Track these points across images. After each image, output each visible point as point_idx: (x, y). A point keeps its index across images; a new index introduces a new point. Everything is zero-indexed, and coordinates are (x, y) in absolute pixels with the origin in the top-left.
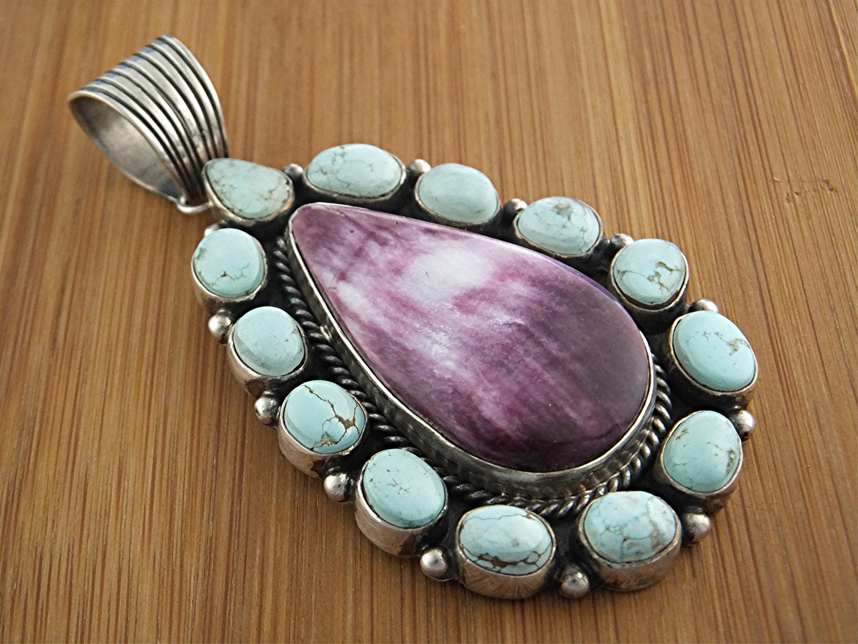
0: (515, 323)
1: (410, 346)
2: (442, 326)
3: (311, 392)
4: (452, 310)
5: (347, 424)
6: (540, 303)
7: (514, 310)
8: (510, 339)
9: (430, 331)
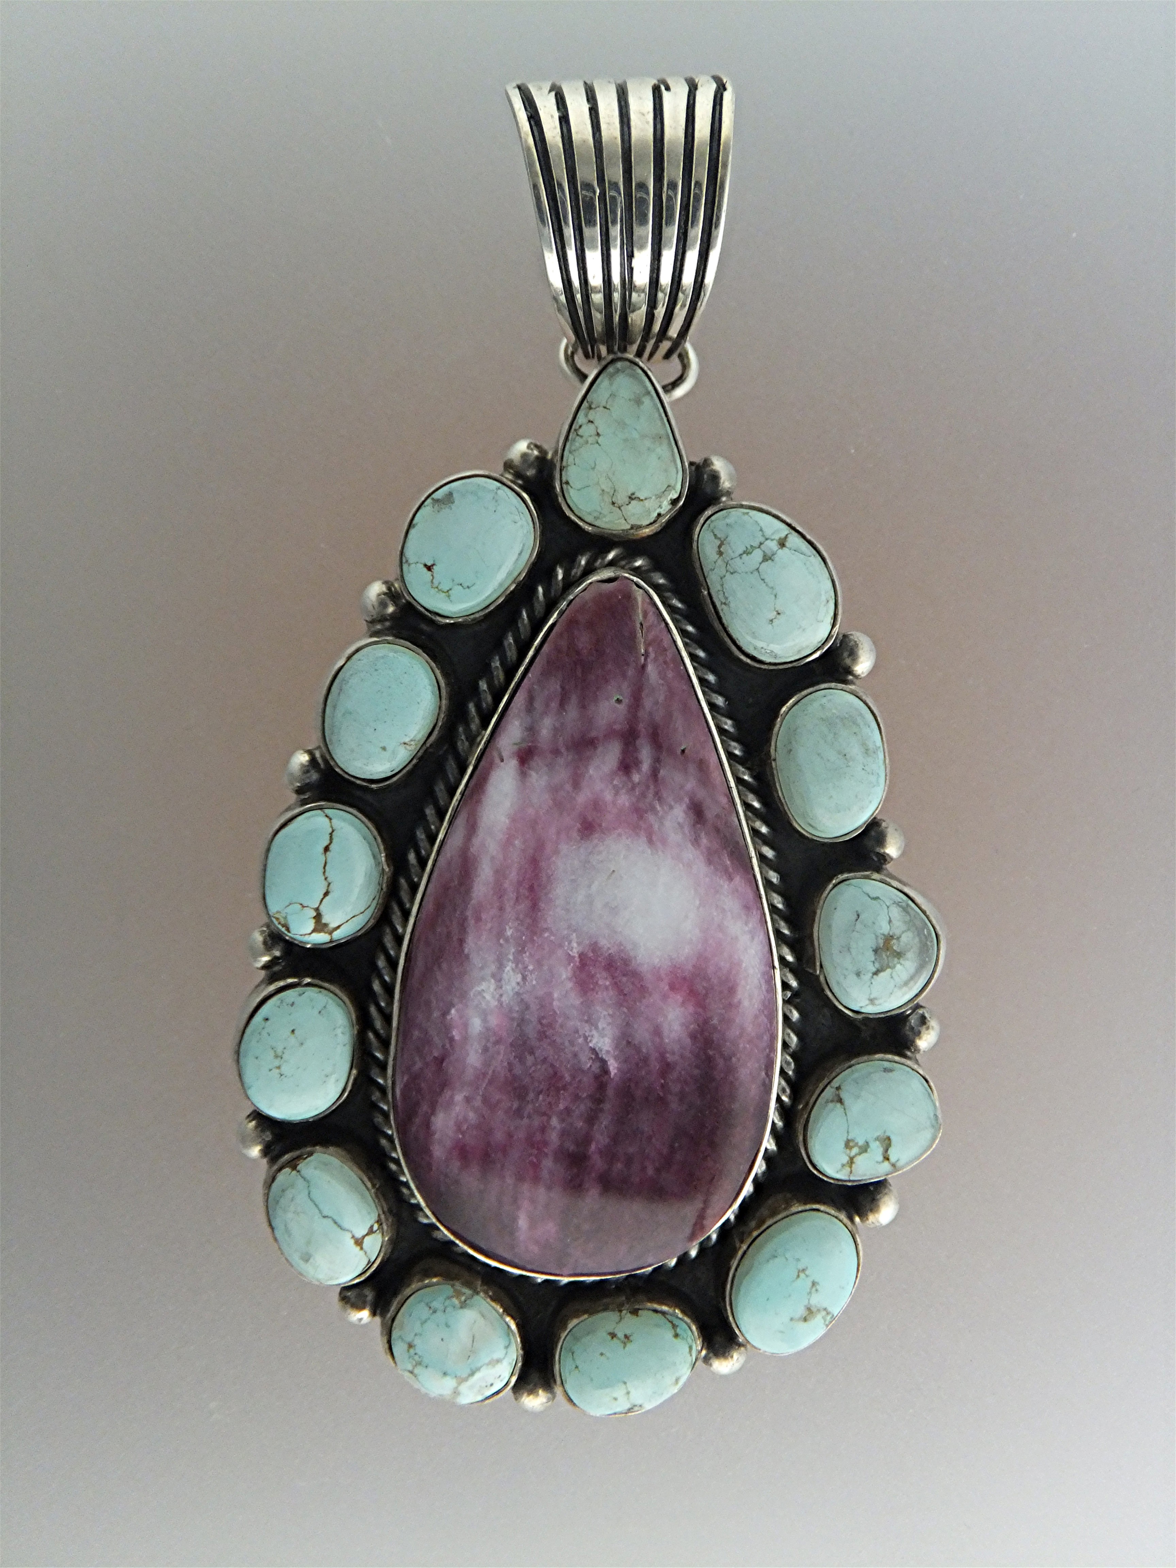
0: (604, 1062)
1: (471, 945)
2: (531, 967)
5: (324, 931)
7: (629, 1043)
8: (573, 1077)
9: (511, 957)
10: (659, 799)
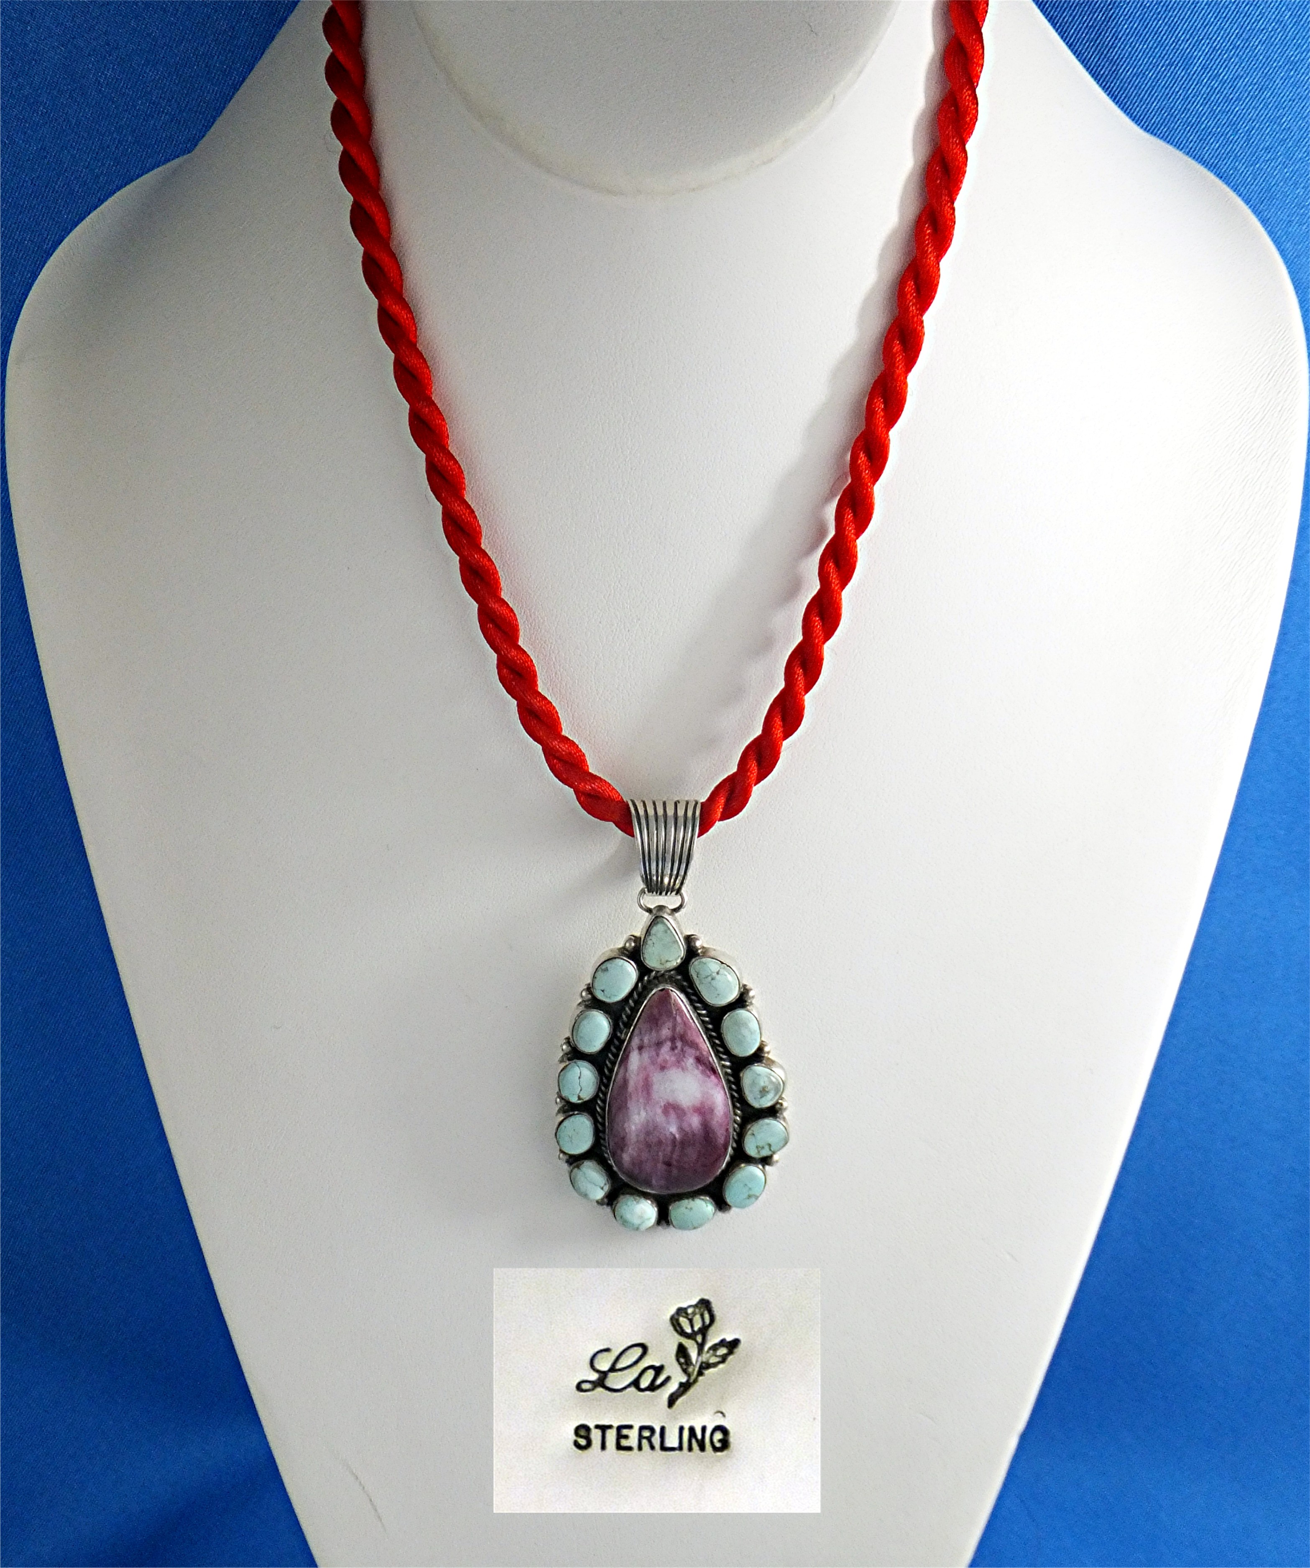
0: (674, 1136)
1: (629, 1105)
2: (649, 1110)
3: (579, 1078)
4: (661, 1106)
5: (579, 1098)
6: (694, 1135)
7: (681, 1129)
8: (665, 1141)
9: (642, 1108)
10: (684, 1057)
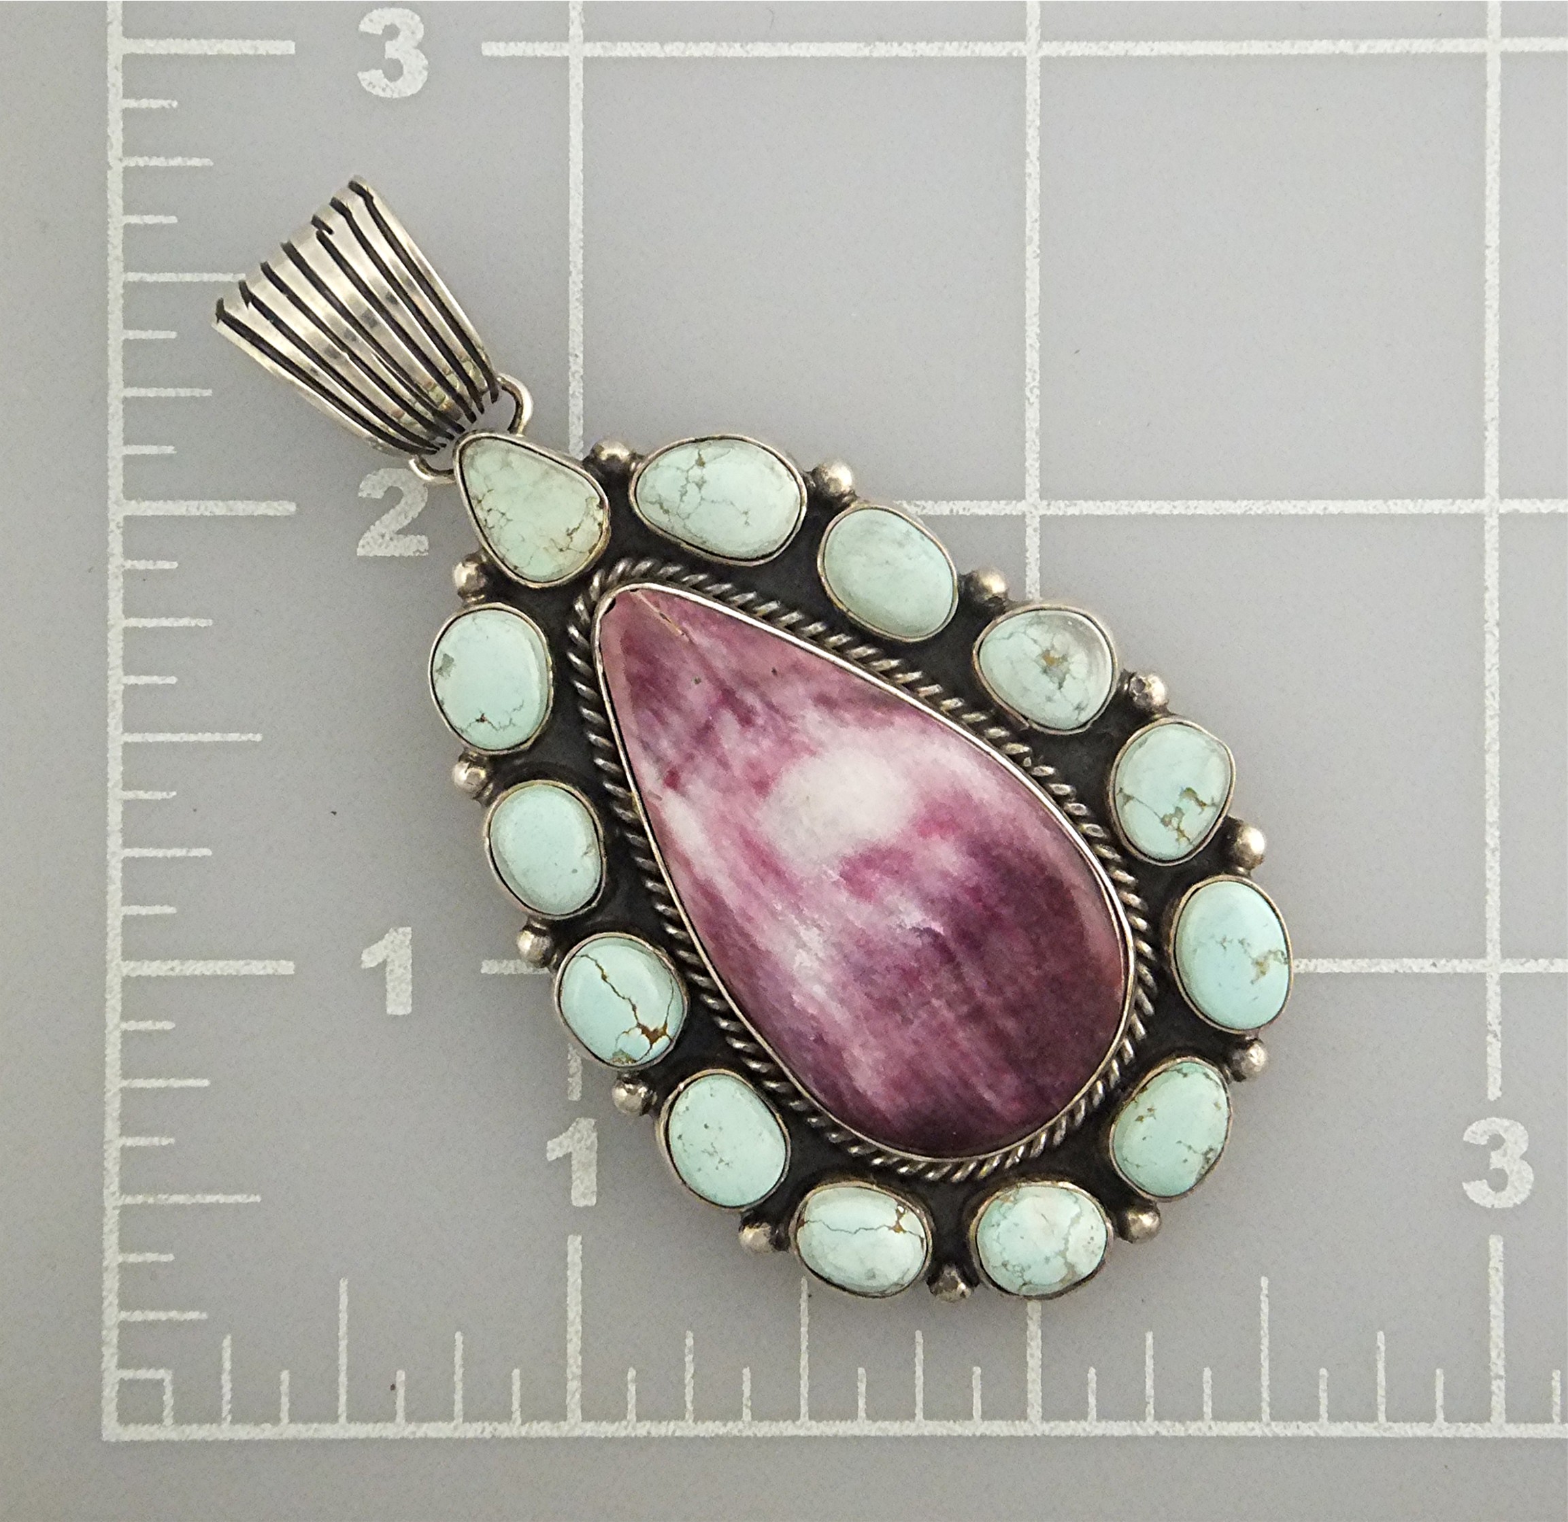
3: (604, 978)
4: (837, 883)
5: (653, 1036)
6: (976, 894)
7: (932, 901)
8: (918, 960)
9: (796, 922)
10: (790, 719)
